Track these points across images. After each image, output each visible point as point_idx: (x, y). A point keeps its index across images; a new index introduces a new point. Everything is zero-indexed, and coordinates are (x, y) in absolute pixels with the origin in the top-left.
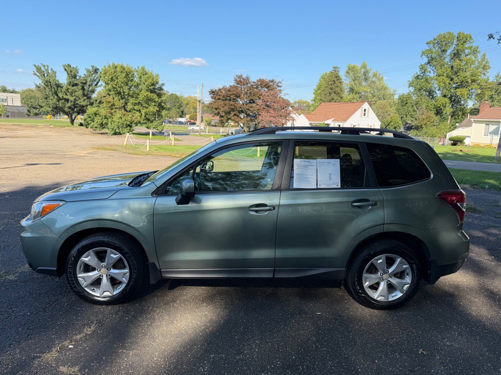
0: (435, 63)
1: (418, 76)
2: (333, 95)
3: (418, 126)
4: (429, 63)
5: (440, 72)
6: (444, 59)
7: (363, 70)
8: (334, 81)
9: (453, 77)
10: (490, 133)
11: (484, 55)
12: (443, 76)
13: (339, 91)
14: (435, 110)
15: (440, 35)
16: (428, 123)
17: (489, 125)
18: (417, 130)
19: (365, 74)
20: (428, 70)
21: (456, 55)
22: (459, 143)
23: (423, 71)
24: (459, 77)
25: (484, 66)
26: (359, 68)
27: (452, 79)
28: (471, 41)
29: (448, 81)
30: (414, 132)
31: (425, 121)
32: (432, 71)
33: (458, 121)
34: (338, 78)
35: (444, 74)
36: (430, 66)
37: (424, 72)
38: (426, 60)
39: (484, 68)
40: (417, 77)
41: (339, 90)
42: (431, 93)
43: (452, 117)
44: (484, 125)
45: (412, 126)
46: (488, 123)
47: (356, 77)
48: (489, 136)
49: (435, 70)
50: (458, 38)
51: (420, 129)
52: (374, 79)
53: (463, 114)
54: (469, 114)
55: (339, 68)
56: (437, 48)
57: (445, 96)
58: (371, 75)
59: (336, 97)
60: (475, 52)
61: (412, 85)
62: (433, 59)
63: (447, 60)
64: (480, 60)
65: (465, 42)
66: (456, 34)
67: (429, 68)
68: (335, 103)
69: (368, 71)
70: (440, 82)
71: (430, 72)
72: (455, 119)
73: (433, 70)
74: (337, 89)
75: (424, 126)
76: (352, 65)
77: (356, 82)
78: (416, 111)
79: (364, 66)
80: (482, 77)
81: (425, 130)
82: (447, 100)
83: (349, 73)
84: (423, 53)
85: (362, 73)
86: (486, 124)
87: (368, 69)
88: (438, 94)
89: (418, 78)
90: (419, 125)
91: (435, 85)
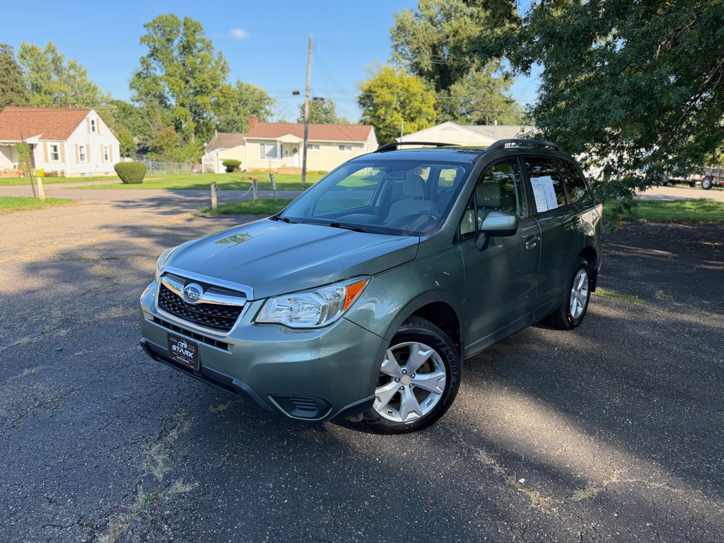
0: (161, 57)
1: (141, 73)
2: (9, 93)
3: (156, 147)
4: (152, 55)
5: (170, 70)
6: (172, 53)
7: (50, 56)
8: (7, 69)
9: (188, 78)
10: (267, 155)
11: (220, 53)
12: (176, 76)
13: (20, 88)
14: (173, 124)
15: (160, 17)
16: (170, 142)
17: (264, 145)
18: (156, 153)
19: (56, 61)
20: (153, 65)
21: (187, 48)
22: (235, 169)
23: (145, 66)
24: (197, 79)
25: (223, 67)
26: (42, 51)
27: (187, 82)
28: (202, 31)
29: (183, 85)
30: (153, 156)
31: (166, 140)
32: (157, 68)
33: (204, 140)
34: (13, 66)
35: (177, 74)
36: (155, 59)
37: (147, 68)
38: (146, 51)
39: (223, 70)
40: (139, 75)
41: (20, 85)
42: (162, 99)
43: (195, 134)
44: (258, 145)
45: (148, 148)
46: (263, 143)
47: (40, 65)
48: (266, 159)
49: (162, 67)
50: (185, 25)
51: (161, 152)
52: (72, 72)
53: (208, 130)
54: (216, 131)
55: (11, 48)
56: (159, 35)
57: (182, 105)
58: (65, 64)
59: (16, 98)
60: (208, 46)
61: (134, 86)
62: (157, 50)
63: (176, 53)
64: (216, 59)
65: (195, 32)
66: (181, 19)
67: (154, 64)
68: (18, 109)
69: (59, 58)
70: (173, 85)
71: (155, 69)
72: (200, 137)
73: (160, 67)
74: (15, 84)
75: (165, 147)
76: (29, 45)
77: (43, 74)
78: (148, 125)
79: (51, 49)
80: (223, 83)
81: (167, 152)
82: (186, 111)
83: (25, 59)
84: (143, 40)
85: (50, 60)
86: (261, 144)
87: (59, 55)
88: (172, 102)
89: (140, 77)
90: (158, 145)
91: (165, 89)
